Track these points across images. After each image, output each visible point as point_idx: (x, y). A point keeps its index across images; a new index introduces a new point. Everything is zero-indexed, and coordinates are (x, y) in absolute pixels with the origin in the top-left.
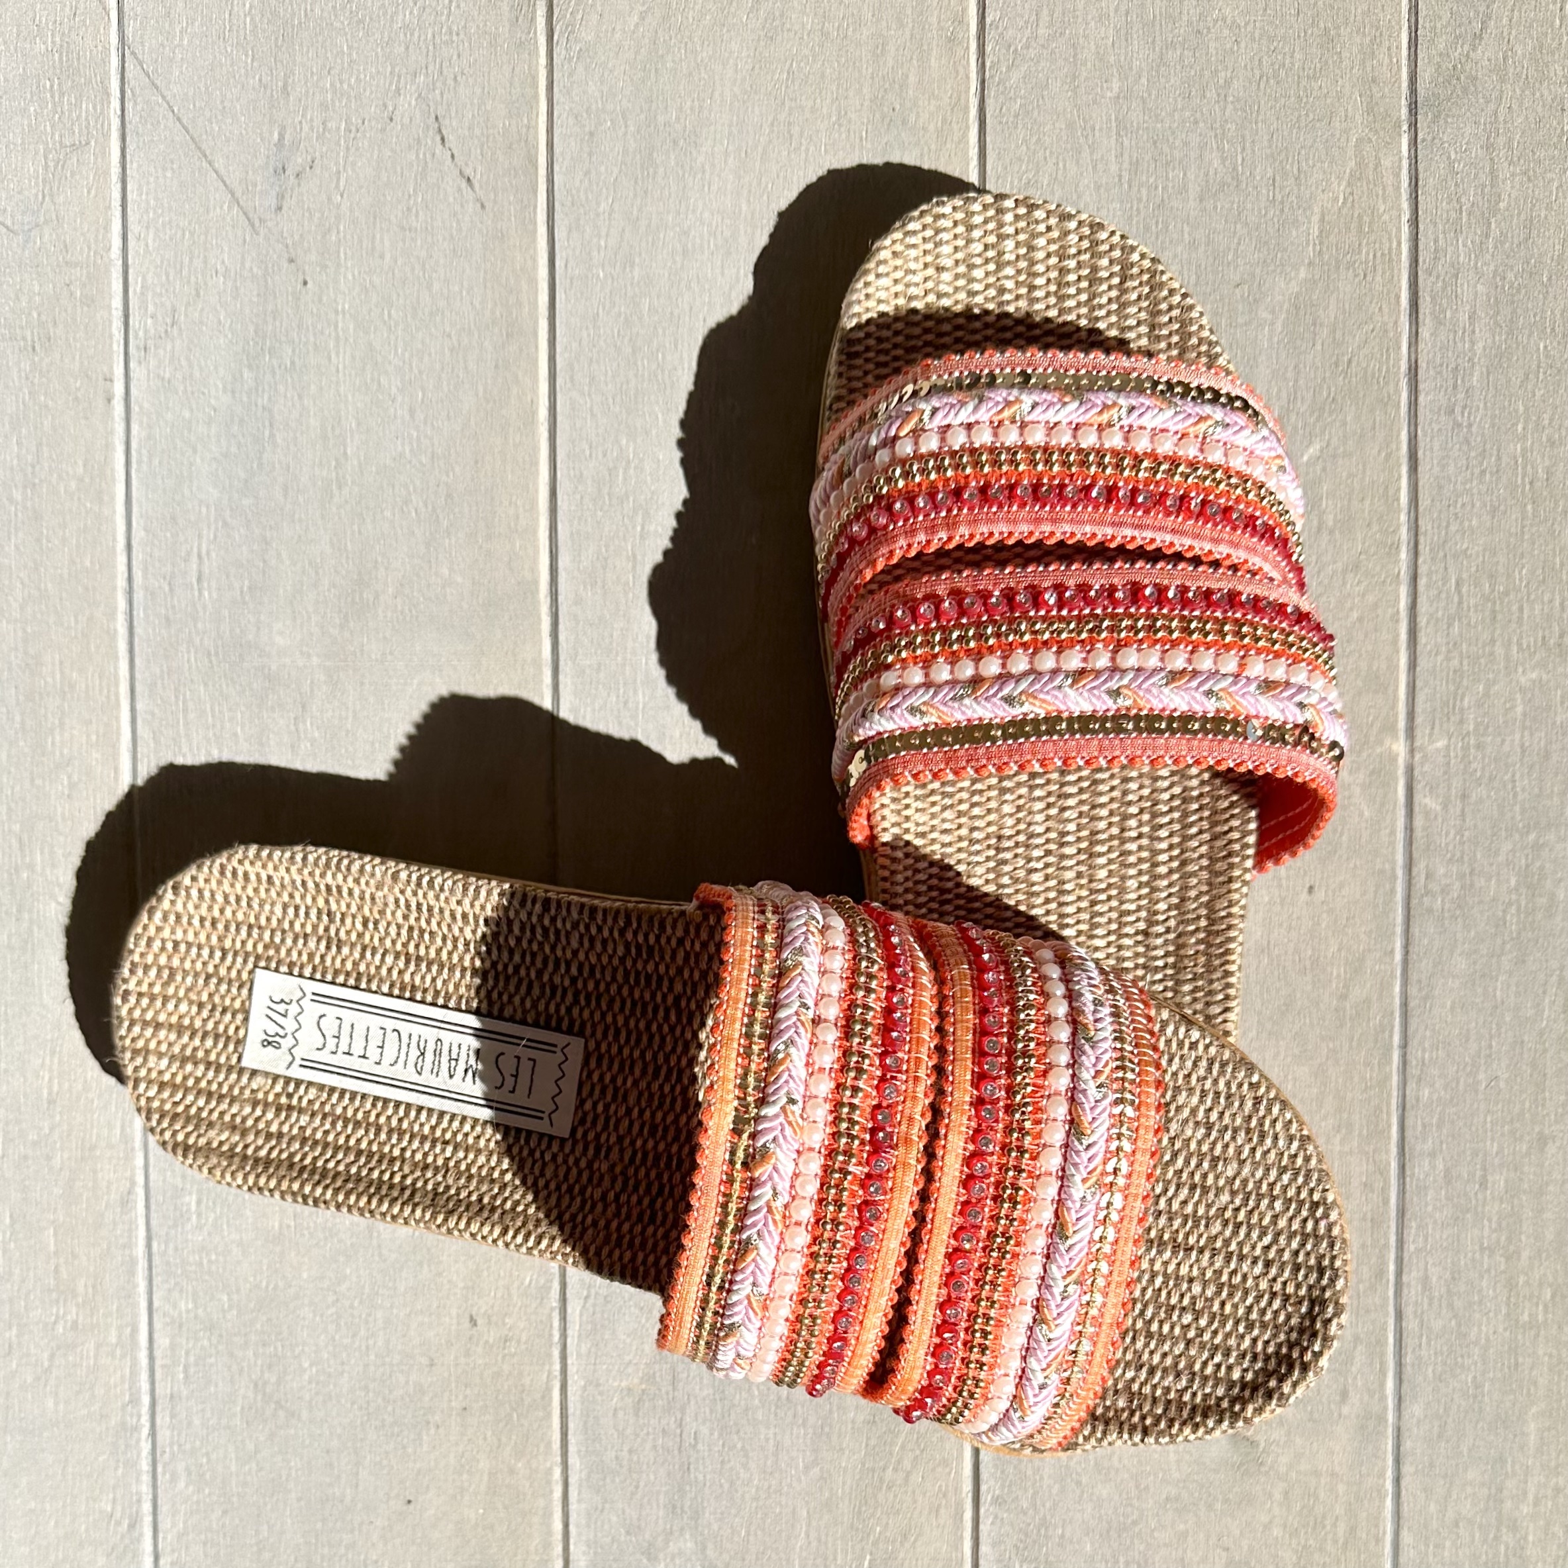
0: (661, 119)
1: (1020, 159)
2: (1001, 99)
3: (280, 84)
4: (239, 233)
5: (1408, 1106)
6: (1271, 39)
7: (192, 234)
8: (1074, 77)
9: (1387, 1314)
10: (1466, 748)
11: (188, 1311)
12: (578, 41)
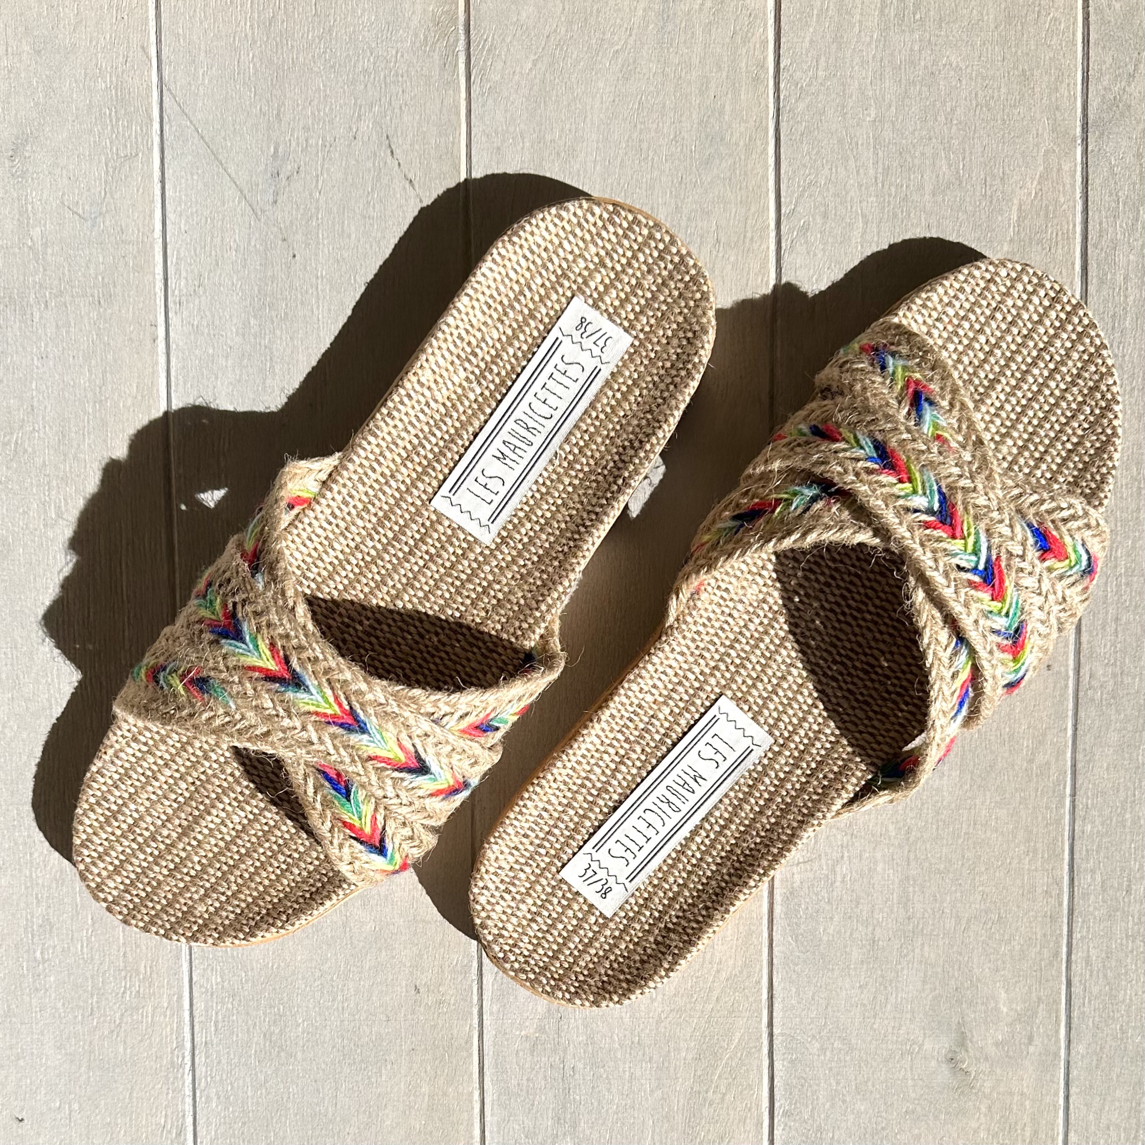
0: (548, 137)
1: (805, 166)
2: (791, 122)
3: (275, 112)
4: (247, 219)
5: (1076, 837)
6: (984, 78)
7: (212, 220)
8: (843, 107)
9: (1060, 983)
10: (1118, 586)
11: (217, 984)
12: (488, 81)
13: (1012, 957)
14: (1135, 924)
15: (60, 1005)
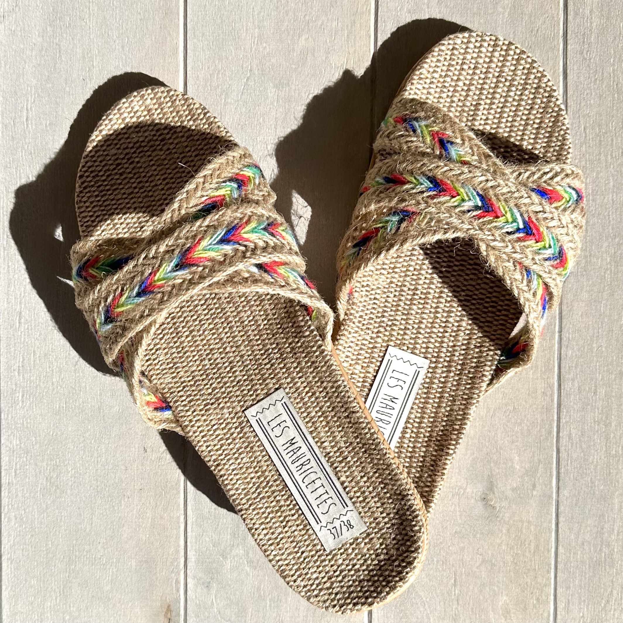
13: (522, 433)
14: (599, 414)
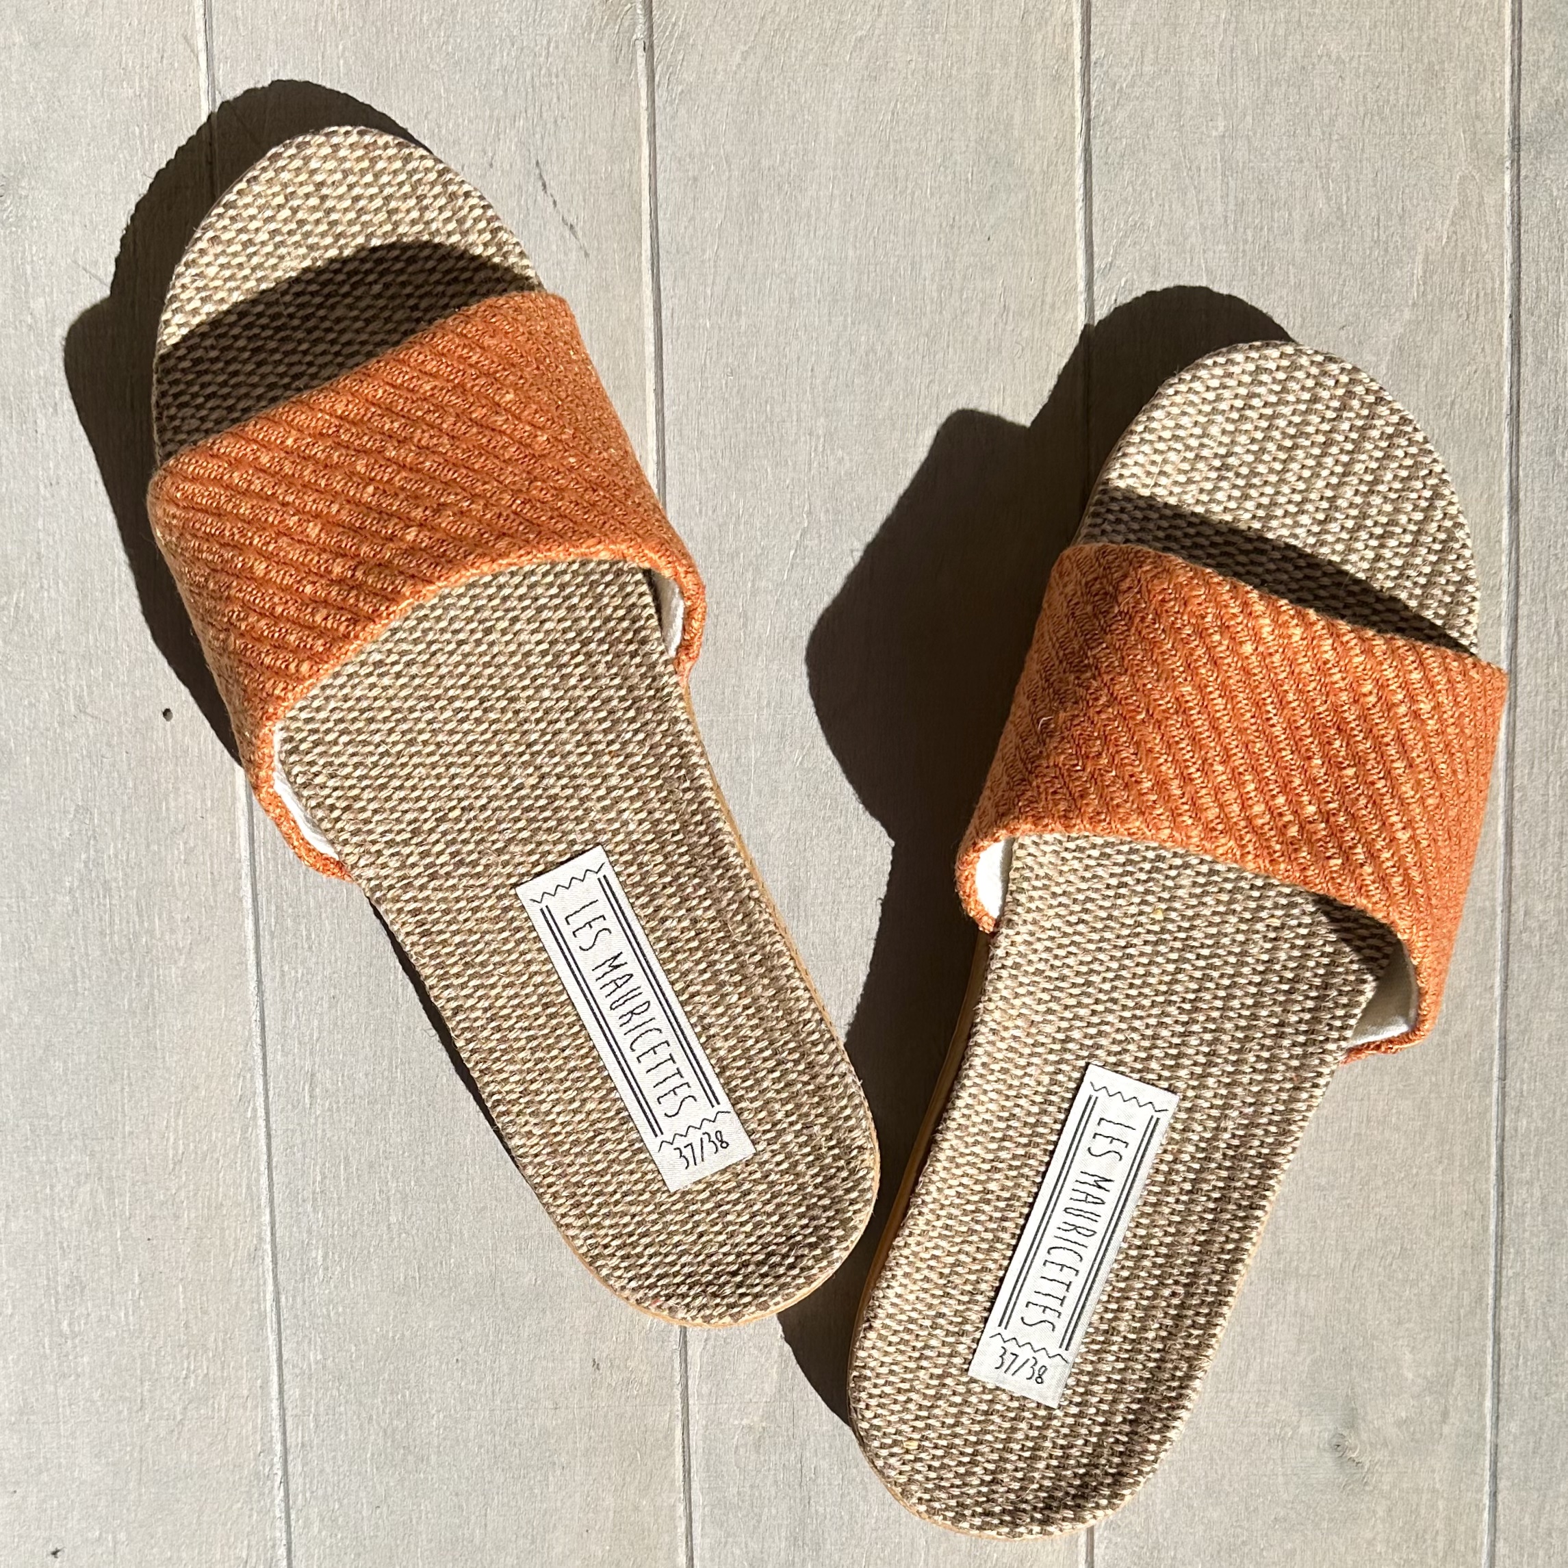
0: (765, 163)
1: (1126, 200)
2: (1107, 139)
5: (1507, 1136)
6: (1375, 75)
8: (1180, 116)
9: (1487, 1337)
11: (317, 1363)
12: (679, 83)
13: (1419, 1304)
15: (96, 1396)
